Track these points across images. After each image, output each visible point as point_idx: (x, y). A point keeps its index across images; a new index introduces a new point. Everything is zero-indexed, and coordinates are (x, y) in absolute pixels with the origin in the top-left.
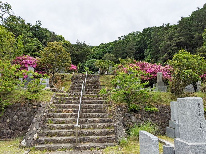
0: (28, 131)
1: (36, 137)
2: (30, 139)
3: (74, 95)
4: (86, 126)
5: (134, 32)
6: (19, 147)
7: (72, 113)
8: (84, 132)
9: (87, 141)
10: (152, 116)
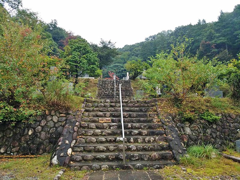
0: (59, 145)
1: (71, 153)
2: (63, 155)
3: (109, 101)
4: (132, 139)
5: (164, 31)
6: (50, 166)
7: (110, 123)
8: (130, 147)
9: (137, 158)
10: (212, 127)
